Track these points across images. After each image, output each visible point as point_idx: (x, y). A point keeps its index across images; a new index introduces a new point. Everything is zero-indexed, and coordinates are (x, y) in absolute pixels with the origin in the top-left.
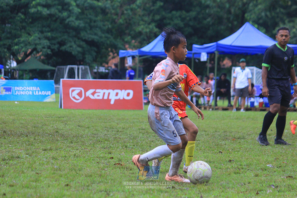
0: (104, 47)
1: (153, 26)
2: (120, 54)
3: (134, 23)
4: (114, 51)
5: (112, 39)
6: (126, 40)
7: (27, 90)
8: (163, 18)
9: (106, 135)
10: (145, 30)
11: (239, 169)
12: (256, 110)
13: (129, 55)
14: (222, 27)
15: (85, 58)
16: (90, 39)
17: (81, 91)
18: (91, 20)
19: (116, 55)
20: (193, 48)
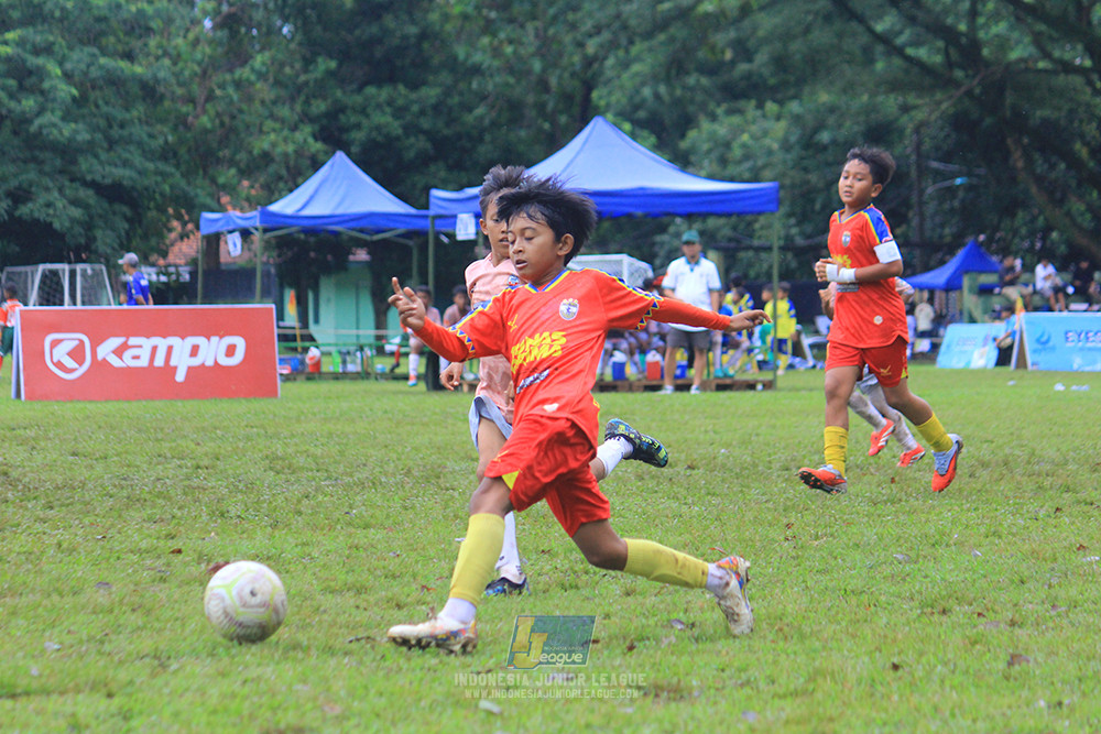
0: (152, 205)
1: (304, 134)
2: (202, 223)
3: (248, 127)
4: (186, 217)
5: (178, 178)
6: (221, 180)
8: (338, 109)
9: (159, 479)
10: (279, 149)
11: (575, 572)
12: (631, 388)
13: (230, 228)
14: (523, 133)
15: (94, 239)
16: (108, 181)
17: (82, 342)
18: (109, 121)
19: (190, 226)
20: (432, 200)
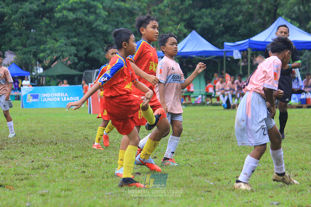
7: (54, 97)
8: (192, 17)
20: (225, 46)
